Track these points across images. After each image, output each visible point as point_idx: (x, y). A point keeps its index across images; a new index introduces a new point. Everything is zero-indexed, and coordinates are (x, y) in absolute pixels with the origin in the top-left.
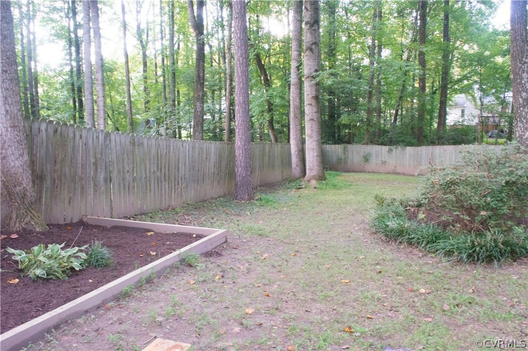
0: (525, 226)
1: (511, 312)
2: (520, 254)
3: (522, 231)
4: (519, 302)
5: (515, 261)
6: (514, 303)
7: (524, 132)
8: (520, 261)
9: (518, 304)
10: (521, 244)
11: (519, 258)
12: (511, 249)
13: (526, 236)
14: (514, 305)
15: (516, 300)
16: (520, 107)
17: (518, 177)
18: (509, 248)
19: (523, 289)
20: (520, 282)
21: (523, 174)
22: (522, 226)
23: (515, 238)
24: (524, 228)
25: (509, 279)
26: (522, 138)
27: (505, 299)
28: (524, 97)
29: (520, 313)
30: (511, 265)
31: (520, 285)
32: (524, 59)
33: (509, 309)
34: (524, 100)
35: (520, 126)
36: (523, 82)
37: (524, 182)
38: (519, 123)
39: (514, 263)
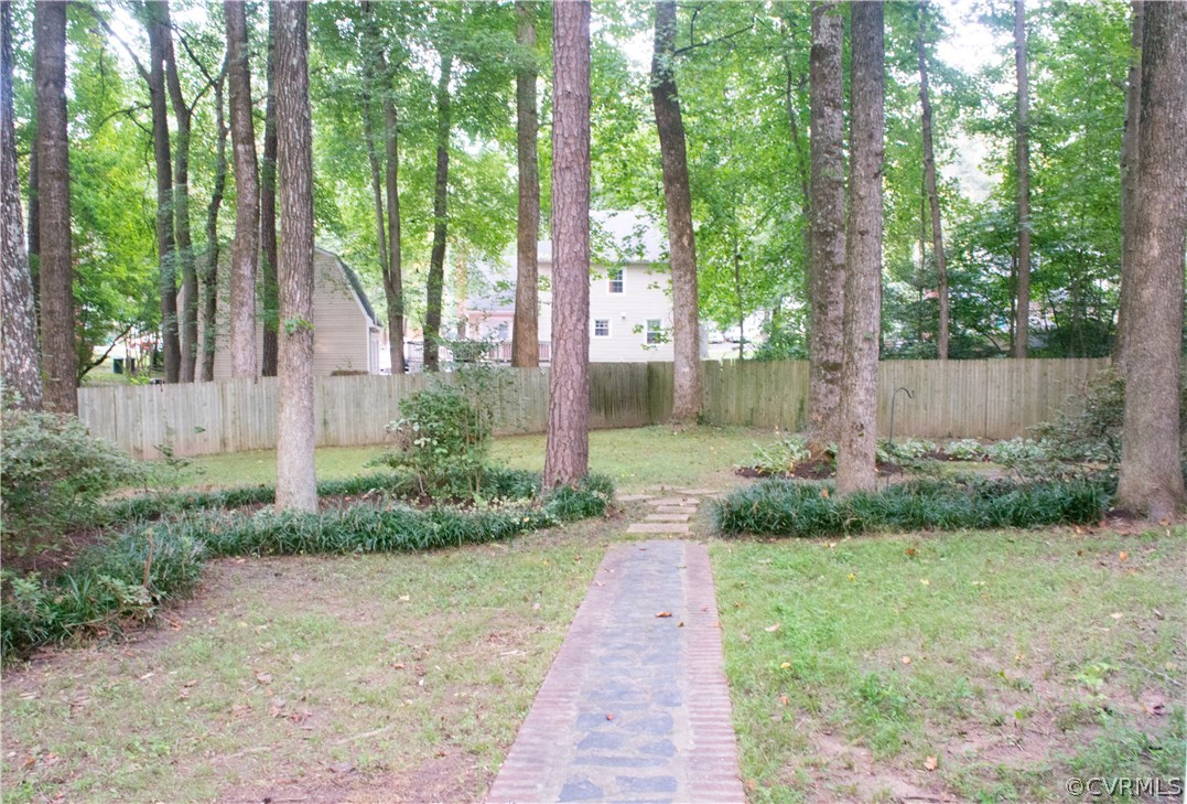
0: (39, 574)
1: (29, 780)
2: (36, 639)
3: (32, 587)
4: (45, 751)
5: (26, 659)
6: (34, 757)
7: (21, 359)
8: (39, 656)
9: (41, 756)
10: (34, 617)
11: (34, 650)
12: (14, 633)
13: (44, 596)
14: (33, 762)
15: (38, 748)
16: (7, 301)
17: (10, 464)
18: (9, 632)
19: (50, 719)
20: (41, 704)
21: (23, 456)
22: (34, 575)
23: (19, 606)
24: (38, 577)
25: (17, 704)
26: (16, 373)
27: (13, 754)
28: (13, 278)
29: (49, 776)
30: (19, 670)
31: (43, 711)
32: (9, 192)
33: (22, 775)
34: (15, 285)
35: (11, 346)
36: (10, 244)
37: (26, 473)
38: (6, 337)
39: (25, 665)
